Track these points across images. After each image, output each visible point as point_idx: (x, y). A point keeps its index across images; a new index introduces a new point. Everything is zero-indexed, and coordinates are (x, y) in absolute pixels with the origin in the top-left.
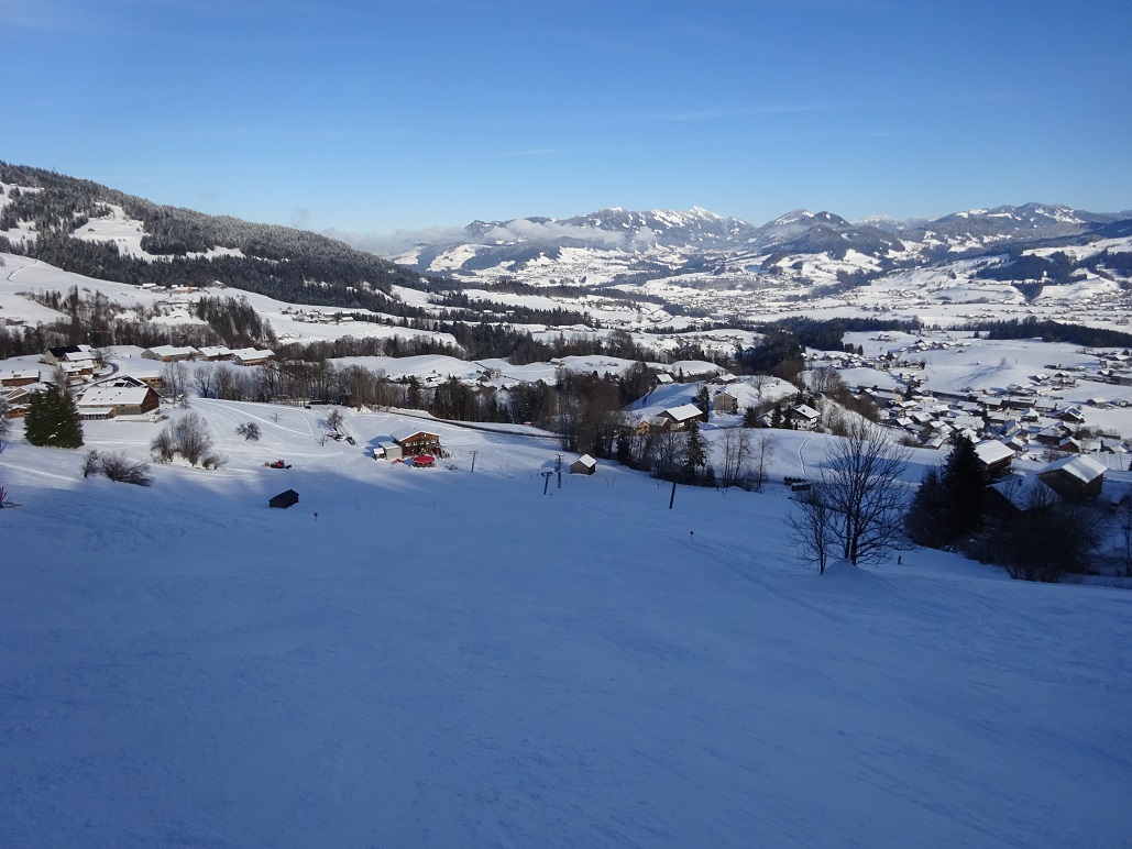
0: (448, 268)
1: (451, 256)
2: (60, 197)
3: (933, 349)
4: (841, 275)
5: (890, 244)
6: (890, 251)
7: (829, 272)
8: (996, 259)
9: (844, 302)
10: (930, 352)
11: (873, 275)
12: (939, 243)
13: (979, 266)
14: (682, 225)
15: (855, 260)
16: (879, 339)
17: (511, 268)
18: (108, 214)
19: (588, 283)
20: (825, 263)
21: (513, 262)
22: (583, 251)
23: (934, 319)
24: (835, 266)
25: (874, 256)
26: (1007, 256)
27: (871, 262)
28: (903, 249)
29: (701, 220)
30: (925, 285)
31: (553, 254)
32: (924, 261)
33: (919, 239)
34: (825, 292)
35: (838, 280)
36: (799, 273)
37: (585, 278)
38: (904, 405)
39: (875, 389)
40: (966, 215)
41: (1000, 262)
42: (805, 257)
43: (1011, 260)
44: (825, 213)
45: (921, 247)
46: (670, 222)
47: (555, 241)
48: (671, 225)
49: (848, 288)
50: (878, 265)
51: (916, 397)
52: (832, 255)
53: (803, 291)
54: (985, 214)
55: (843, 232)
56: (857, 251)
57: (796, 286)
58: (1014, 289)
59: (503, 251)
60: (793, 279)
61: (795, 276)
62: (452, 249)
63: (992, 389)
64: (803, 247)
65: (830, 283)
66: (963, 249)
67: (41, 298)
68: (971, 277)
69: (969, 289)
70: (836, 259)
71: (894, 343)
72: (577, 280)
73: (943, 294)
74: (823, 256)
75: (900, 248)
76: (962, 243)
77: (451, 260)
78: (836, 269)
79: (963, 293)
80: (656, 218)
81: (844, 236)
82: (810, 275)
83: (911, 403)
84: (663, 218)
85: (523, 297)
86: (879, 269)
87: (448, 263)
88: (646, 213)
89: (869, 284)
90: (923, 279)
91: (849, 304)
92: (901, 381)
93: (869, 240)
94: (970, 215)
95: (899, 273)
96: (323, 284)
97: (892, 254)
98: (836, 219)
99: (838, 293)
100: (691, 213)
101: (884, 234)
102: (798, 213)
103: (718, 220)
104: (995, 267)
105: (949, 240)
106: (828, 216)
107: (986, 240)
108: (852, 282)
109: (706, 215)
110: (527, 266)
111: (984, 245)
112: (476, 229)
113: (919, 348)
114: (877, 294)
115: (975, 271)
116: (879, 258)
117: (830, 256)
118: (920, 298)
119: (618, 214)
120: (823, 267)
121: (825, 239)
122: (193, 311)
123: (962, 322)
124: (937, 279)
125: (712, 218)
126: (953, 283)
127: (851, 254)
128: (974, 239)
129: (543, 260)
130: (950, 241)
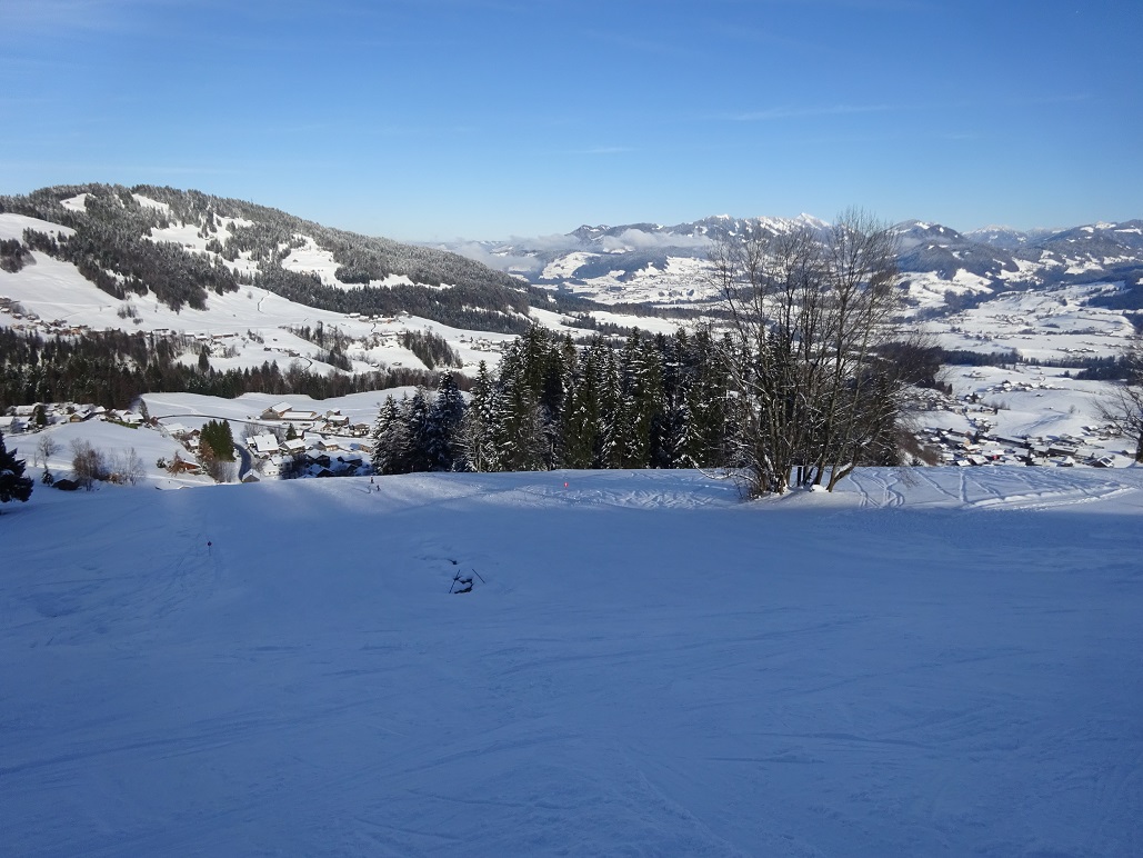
0: (559, 276)
1: (562, 263)
2: (268, 231)
3: (1017, 390)
4: (949, 295)
5: (1003, 264)
6: (1003, 271)
7: (937, 292)
8: (1111, 286)
9: (949, 327)
10: (1013, 393)
11: (983, 297)
12: (1056, 263)
13: (1092, 292)
14: (788, 232)
15: (966, 281)
16: (971, 376)
17: (620, 278)
18: (303, 245)
19: (696, 296)
20: (933, 283)
21: (622, 272)
22: (689, 261)
23: (1033, 351)
24: (943, 286)
25: (986, 276)
26: (1122, 283)
27: (981, 283)
28: (1017, 269)
29: (808, 229)
30: (1034, 311)
31: (661, 265)
32: (1038, 283)
33: (1035, 259)
34: (931, 314)
35: (945, 302)
36: (906, 293)
37: (692, 291)
38: (970, 447)
39: (950, 431)
40: (1091, 230)
41: (1115, 289)
42: (914, 275)
43: (1127, 287)
44: (939, 226)
45: (1038, 266)
46: (778, 230)
47: (663, 250)
48: (777, 233)
49: (955, 312)
50: (988, 286)
51: (982, 441)
52: (941, 274)
53: (909, 312)
54: (1113, 229)
55: (955, 250)
56: (968, 271)
57: (902, 307)
58: (1124, 320)
59: (612, 260)
60: (899, 299)
61: (902, 296)
62: (563, 257)
63: (1048, 437)
64: (911, 265)
65: (936, 305)
66: (1081, 271)
67: (297, 331)
68: (1083, 304)
69: (1079, 318)
70: (945, 278)
71: (983, 382)
72: (684, 293)
73: (1052, 321)
74: (932, 276)
75: (1014, 268)
76: (1081, 264)
77: (563, 268)
78: (944, 289)
79: (1071, 321)
80: (763, 226)
81: (955, 255)
82: (917, 295)
83: (976, 446)
84: (770, 226)
85: (643, 318)
86: (989, 291)
87: (559, 270)
88: (752, 221)
89: (977, 308)
90: (1033, 305)
91: (953, 330)
92: (974, 425)
93: (983, 257)
94: (1096, 230)
95: (1010, 295)
96: (478, 309)
97: (1004, 274)
98: (949, 233)
99: (945, 316)
100: (799, 221)
101: (999, 253)
102: (911, 224)
103: (827, 228)
104: (1109, 295)
105: (1067, 260)
106: (942, 230)
107: (1107, 261)
108: (961, 304)
109: (814, 222)
110: (635, 277)
111: (1104, 266)
112: (583, 233)
113: (1004, 389)
114: (983, 319)
115: (1087, 298)
116: (990, 278)
117: (939, 275)
118: (1027, 324)
119: (725, 221)
120: (932, 287)
121: (935, 258)
122: (402, 342)
123: (1060, 356)
124: (1046, 306)
125: (821, 226)
126: (1063, 310)
127: (961, 274)
128: (1094, 260)
129: (652, 270)
130: (1069, 262)
